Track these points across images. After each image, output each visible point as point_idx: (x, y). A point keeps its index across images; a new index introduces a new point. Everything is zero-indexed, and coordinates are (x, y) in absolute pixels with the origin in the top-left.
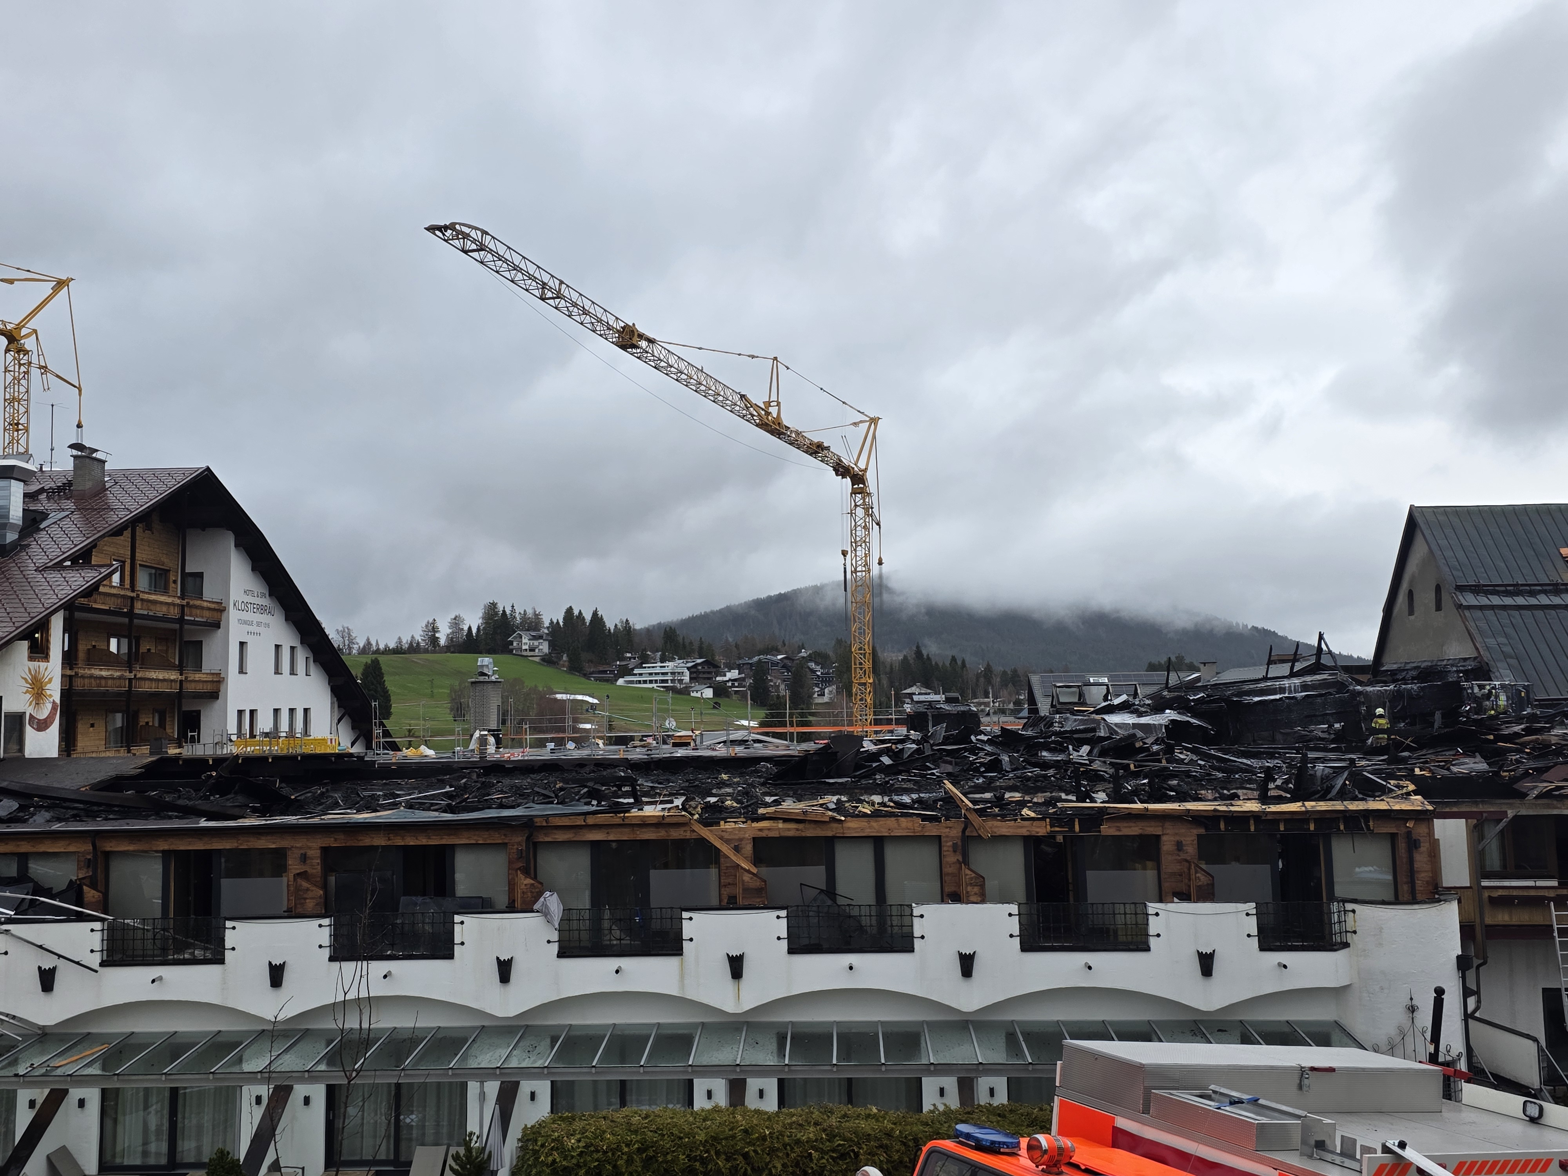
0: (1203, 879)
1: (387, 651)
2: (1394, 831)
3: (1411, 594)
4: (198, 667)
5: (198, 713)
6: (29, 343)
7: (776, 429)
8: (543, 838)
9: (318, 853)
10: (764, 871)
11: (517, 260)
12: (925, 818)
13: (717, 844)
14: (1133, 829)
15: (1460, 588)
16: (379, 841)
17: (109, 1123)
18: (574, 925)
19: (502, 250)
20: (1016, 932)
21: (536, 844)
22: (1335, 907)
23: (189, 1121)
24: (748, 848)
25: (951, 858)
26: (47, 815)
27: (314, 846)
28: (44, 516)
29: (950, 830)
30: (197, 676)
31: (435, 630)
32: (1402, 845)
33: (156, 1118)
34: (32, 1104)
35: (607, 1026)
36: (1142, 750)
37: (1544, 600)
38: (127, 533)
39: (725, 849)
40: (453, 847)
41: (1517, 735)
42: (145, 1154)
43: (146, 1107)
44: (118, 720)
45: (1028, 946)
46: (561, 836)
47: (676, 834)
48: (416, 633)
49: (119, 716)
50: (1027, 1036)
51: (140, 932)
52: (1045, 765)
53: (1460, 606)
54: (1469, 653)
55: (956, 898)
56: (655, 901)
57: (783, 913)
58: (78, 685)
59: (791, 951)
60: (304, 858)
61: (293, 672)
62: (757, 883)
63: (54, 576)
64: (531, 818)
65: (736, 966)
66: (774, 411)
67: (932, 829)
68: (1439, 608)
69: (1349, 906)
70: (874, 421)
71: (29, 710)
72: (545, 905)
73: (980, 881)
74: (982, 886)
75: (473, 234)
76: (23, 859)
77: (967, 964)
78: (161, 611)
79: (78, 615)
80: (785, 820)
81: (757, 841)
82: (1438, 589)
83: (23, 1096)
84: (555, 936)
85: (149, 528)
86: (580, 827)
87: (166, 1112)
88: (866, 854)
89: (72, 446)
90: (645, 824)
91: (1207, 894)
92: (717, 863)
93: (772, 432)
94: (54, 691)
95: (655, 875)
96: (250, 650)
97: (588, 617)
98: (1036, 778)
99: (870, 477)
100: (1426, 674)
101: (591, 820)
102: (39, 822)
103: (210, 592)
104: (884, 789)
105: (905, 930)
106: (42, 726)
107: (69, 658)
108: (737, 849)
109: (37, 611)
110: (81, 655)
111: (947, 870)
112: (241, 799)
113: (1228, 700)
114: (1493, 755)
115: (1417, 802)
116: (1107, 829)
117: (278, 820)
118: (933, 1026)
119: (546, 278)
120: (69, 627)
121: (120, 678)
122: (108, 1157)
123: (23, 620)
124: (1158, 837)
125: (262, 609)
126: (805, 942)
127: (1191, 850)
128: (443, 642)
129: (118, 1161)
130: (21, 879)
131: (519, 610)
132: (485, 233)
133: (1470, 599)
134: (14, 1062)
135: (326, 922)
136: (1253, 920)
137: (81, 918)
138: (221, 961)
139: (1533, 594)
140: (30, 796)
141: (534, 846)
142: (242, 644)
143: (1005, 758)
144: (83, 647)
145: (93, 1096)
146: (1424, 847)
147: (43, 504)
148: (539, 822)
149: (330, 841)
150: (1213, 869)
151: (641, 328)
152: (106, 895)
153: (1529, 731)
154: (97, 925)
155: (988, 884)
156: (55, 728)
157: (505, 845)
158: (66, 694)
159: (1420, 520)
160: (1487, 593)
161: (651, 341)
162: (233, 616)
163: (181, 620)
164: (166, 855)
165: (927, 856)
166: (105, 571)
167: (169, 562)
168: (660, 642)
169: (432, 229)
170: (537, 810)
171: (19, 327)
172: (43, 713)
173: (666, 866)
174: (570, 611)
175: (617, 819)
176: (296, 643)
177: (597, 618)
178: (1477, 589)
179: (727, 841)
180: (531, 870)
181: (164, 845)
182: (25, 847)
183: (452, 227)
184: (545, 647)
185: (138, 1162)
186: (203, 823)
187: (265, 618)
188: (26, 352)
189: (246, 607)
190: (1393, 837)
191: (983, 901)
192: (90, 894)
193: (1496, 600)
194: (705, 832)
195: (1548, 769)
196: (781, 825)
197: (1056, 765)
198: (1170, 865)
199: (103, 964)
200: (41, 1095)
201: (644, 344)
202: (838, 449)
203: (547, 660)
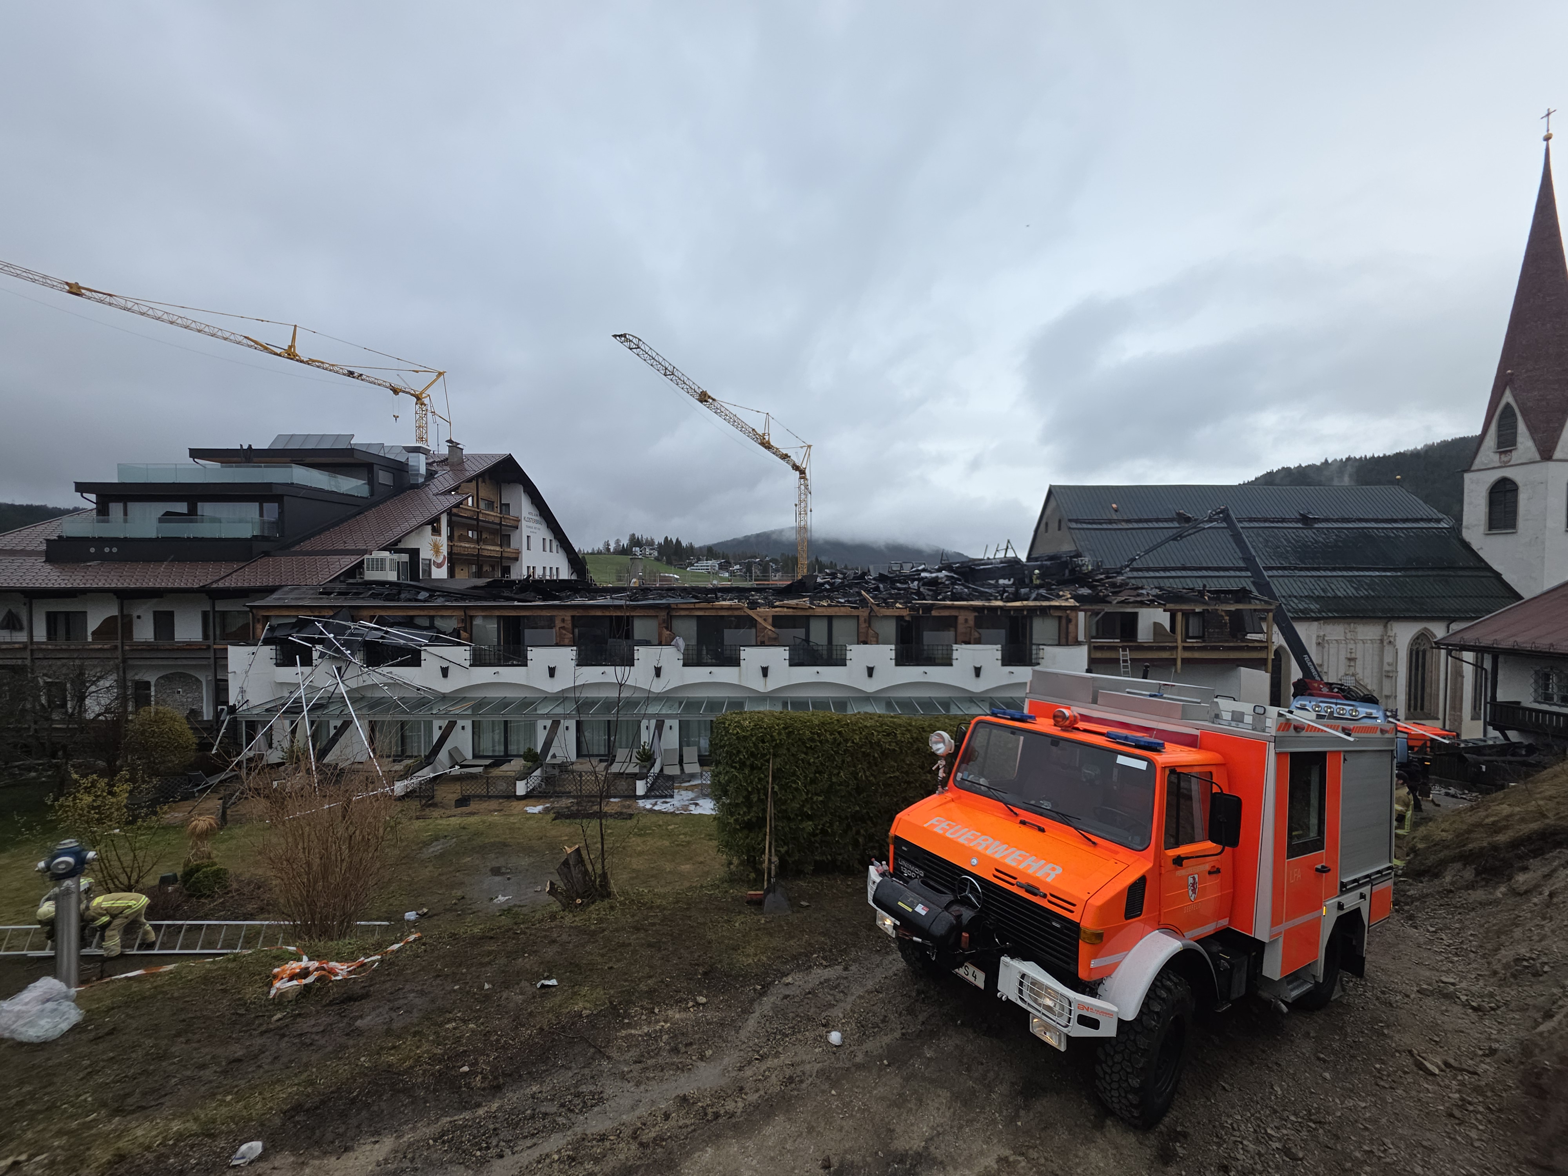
0: (977, 635)
1: (588, 554)
2: (1060, 614)
3: (1047, 524)
4: (509, 545)
5: (509, 567)
6: (426, 401)
7: (767, 446)
8: (674, 614)
9: (570, 618)
10: (777, 630)
11: (654, 355)
12: (852, 607)
13: (756, 618)
14: (946, 613)
15: (1070, 520)
16: (599, 613)
17: (476, 738)
18: (690, 652)
19: (647, 349)
20: (894, 657)
21: (671, 616)
22: (1034, 647)
23: (513, 738)
24: (770, 620)
25: (863, 625)
26: (443, 599)
27: (568, 615)
28: (436, 472)
29: (863, 613)
30: (509, 550)
31: (608, 545)
32: (1064, 621)
33: (498, 736)
34: (440, 728)
35: (705, 698)
36: (942, 583)
37: (1105, 526)
38: (474, 483)
39: (759, 620)
40: (633, 617)
41: (1102, 579)
42: (494, 751)
43: (493, 731)
44: (474, 568)
45: (897, 664)
46: (683, 613)
47: (736, 613)
48: (601, 546)
49: (474, 566)
50: (897, 703)
51: (487, 652)
52: (899, 589)
53: (1070, 528)
54: (1074, 548)
55: (865, 643)
56: (726, 642)
57: (787, 648)
58: (455, 550)
59: (791, 665)
60: (563, 621)
61: (551, 551)
62: (774, 636)
63: (441, 498)
64: (669, 604)
65: (765, 671)
66: (767, 437)
67: (855, 613)
68: (1059, 529)
69: (1041, 647)
70: (809, 446)
71: (433, 558)
72: (677, 642)
73: (877, 635)
74: (877, 638)
75: (634, 340)
76: (432, 618)
77: (870, 671)
78: (491, 519)
79: (454, 518)
80: (788, 608)
81: (775, 618)
82: (1060, 521)
83: (436, 724)
84: (681, 657)
85: (484, 481)
86: (692, 609)
87: (503, 734)
88: (824, 624)
89: (447, 441)
90: (722, 608)
91: (978, 642)
92: (756, 627)
93: (766, 447)
94: (444, 550)
95: (727, 632)
96: (532, 540)
97: (674, 541)
98: (896, 594)
99: (807, 471)
100: (1051, 558)
101: (697, 606)
102: (439, 602)
103: (513, 512)
104: (829, 597)
105: (843, 657)
106: (439, 566)
107: (450, 538)
108: (765, 620)
109: (435, 512)
110: (456, 537)
111: (861, 630)
112: (533, 594)
113: (970, 567)
114: (1091, 587)
115: (1072, 602)
116: (934, 613)
117: (551, 603)
118: (855, 699)
119: (667, 365)
120: (450, 524)
121: (474, 548)
122: (476, 752)
123: (428, 516)
124: (956, 617)
125: (536, 522)
126: (797, 661)
127: (971, 623)
128: (612, 550)
129: (481, 754)
130: (431, 627)
131: (644, 537)
132: (640, 340)
133: (1074, 525)
134: (431, 709)
135: (575, 648)
136: (1000, 653)
137: (459, 644)
138: (526, 665)
139: (1100, 523)
140: (435, 591)
141: (671, 618)
142: (528, 537)
143: (881, 586)
144: (456, 534)
145: (468, 724)
146: (1073, 622)
147: (435, 467)
148: (673, 606)
149: (576, 613)
150: (980, 631)
151: (709, 393)
152: (471, 635)
153: (1107, 578)
154: (468, 648)
155: (880, 637)
156: (445, 567)
157: (657, 616)
158: (450, 554)
159: (1053, 491)
160: (1081, 523)
161: (714, 400)
162: (524, 524)
163: (500, 524)
164: (499, 617)
165: (852, 624)
166: (465, 496)
167: (493, 498)
168: (705, 553)
169: (615, 336)
170: (671, 601)
171: (421, 393)
172: (440, 561)
173: (730, 628)
174: (666, 538)
175: (710, 605)
176: (552, 538)
177: (678, 542)
178: (1077, 521)
179: (761, 617)
180: (669, 628)
181: (497, 613)
182: (432, 613)
183: (624, 335)
184: (656, 554)
185: (491, 754)
186: (516, 603)
187: (538, 526)
188: (425, 405)
189: (529, 520)
190: (1060, 618)
191: (878, 643)
192: (464, 634)
193: (1085, 526)
194: (751, 613)
195: (1120, 592)
196: (785, 610)
197: (904, 589)
198: (961, 628)
199: (470, 666)
200: (444, 723)
201: (711, 401)
202: (794, 457)
203: (657, 559)
